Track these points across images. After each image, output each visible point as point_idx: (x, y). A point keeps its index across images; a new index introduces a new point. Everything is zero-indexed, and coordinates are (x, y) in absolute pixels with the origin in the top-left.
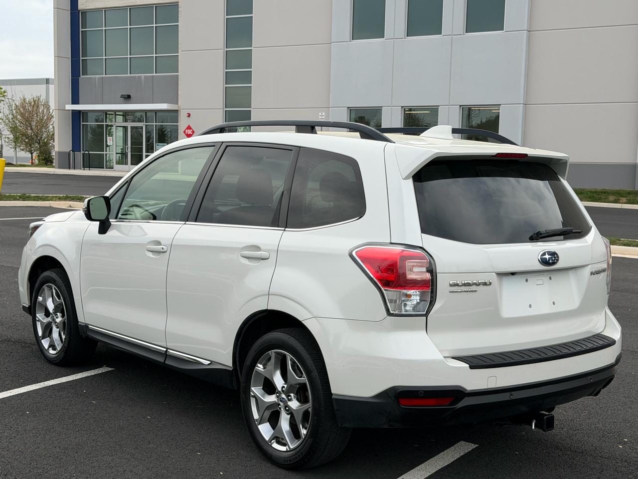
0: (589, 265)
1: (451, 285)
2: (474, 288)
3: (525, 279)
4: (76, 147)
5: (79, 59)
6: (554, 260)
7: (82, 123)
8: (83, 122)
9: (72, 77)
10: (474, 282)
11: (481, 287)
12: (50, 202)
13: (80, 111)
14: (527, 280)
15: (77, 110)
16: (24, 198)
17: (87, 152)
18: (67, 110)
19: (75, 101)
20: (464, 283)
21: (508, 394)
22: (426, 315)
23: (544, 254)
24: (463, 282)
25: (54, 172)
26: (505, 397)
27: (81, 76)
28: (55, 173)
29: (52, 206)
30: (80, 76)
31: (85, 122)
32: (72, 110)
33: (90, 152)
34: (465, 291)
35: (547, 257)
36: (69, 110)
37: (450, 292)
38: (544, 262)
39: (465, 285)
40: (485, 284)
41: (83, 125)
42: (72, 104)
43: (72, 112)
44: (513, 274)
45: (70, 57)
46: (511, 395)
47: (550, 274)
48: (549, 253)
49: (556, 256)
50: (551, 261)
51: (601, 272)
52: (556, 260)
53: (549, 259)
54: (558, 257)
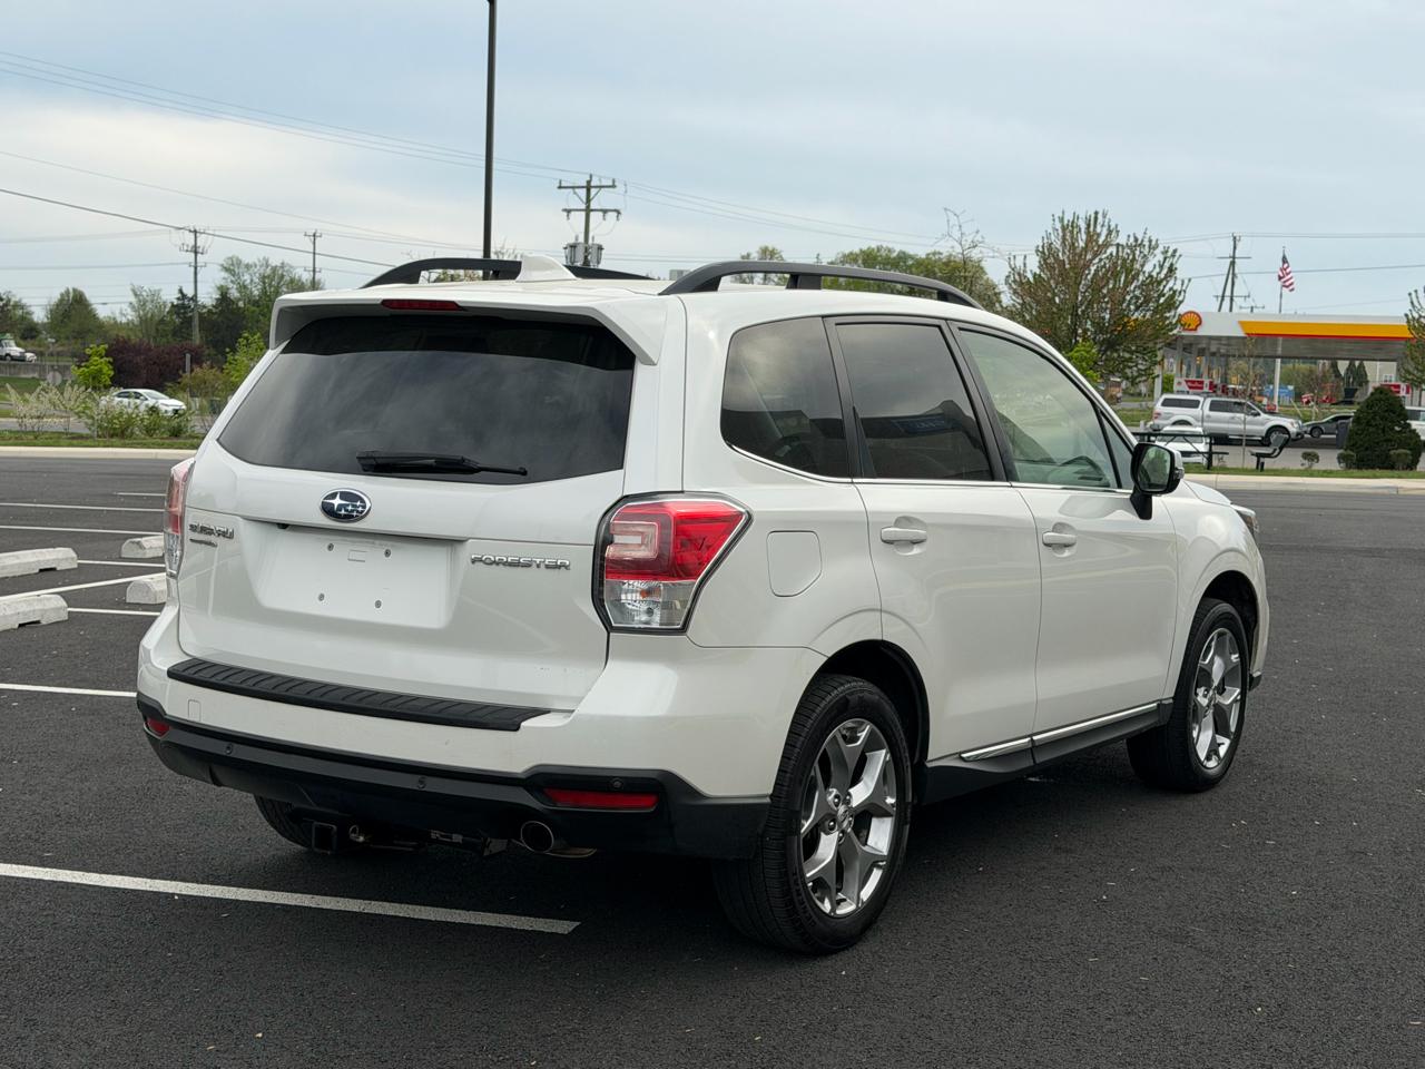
0: (467, 539)
1: (191, 529)
2: (212, 538)
3: (327, 545)
6: (352, 511)
10: (212, 527)
11: (221, 539)
14: (330, 547)
21: (226, 744)
22: (177, 577)
23: (333, 496)
24: (201, 526)
34: (204, 543)
35: (337, 502)
37: (191, 540)
38: (328, 510)
39: (202, 530)
40: (224, 534)
44: (284, 526)
46: (228, 748)
47: (388, 544)
48: (344, 496)
49: (358, 503)
50: (343, 512)
51: (528, 565)
52: (358, 512)
53: (340, 506)
54: (364, 507)
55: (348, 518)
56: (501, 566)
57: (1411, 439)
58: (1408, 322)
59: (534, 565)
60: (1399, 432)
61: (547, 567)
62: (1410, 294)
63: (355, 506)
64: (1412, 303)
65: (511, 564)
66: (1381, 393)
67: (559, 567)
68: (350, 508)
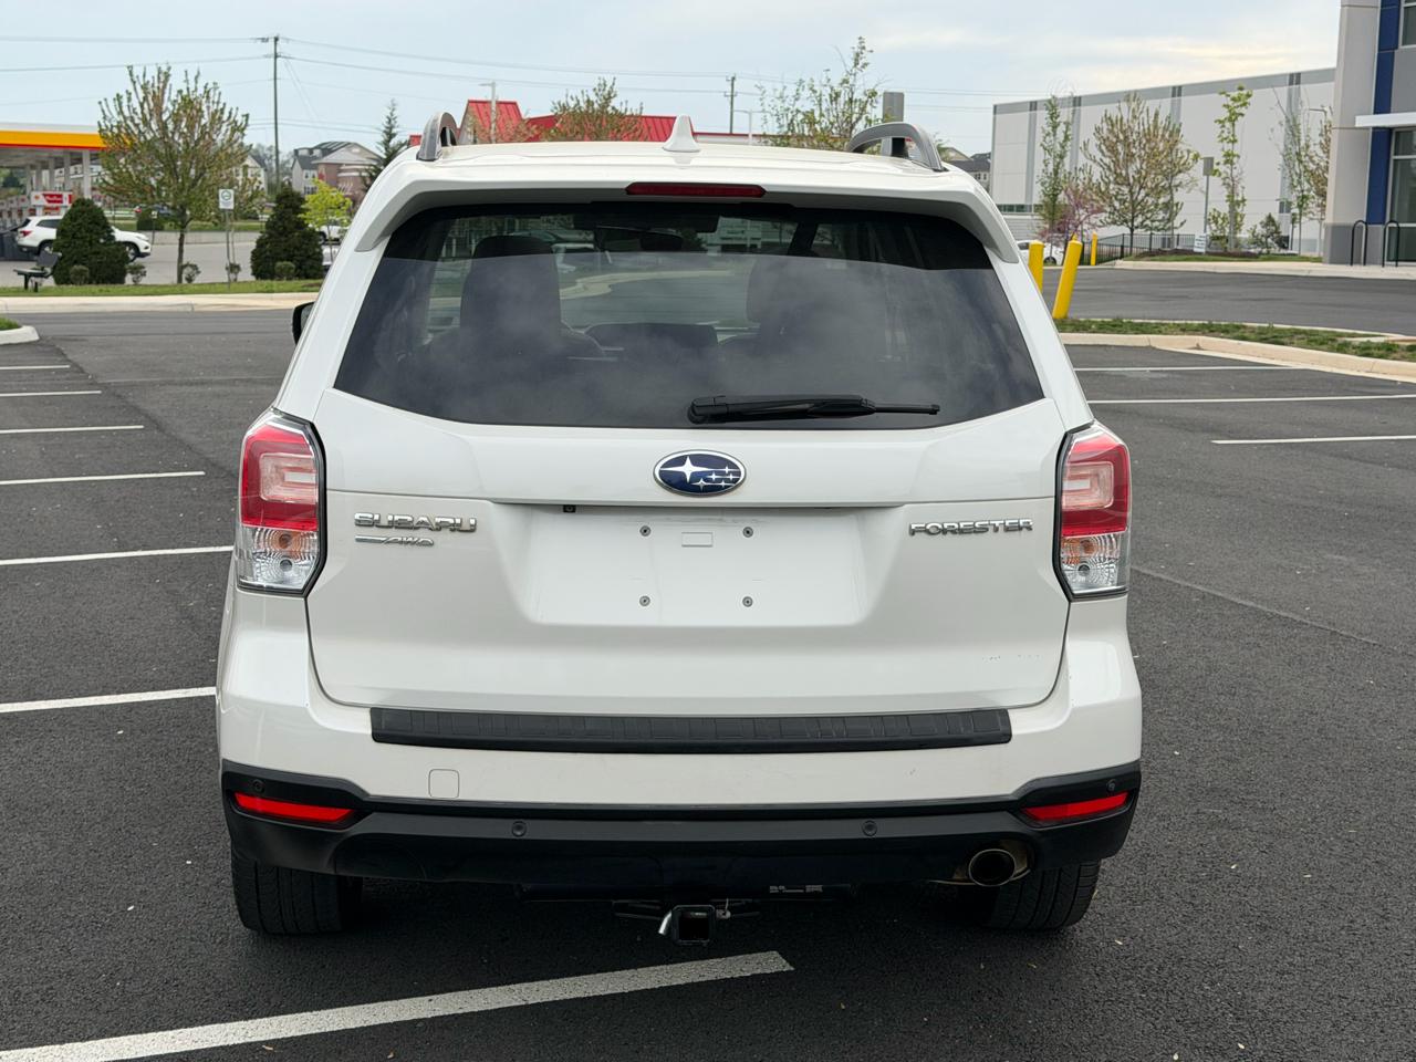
0: (901, 504)
1: (359, 523)
2: (423, 535)
4: (1375, 212)
5: (1399, 6)
6: (718, 480)
7: (1393, 157)
8: (1395, 154)
9: (1379, 50)
10: (422, 519)
11: (446, 534)
12: (1150, 336)
13: (1390, 130)
15: (1384, 128)
16: (1116, 327)
17: (1395, 225)
18: (1361, 128)
19: (1382, 106)
20: (392, 522)
21: (510, 823)
22: (305, 592)
23: (680, 461)
24: (390, 518)
25: (1310, 271)
26: (502, 830)
27: (1401, 47)
28: (1311, 274)
29: (1153, 345)
30: (1397, 48)
31: (1403, 154)
32: (1374, 128)
33: (1401, 225)
34: (395, 542)
35: (688, 469)
36: (1367, 128)
37: (358, 540)
38: (673, 482)
39: (393, 525)
40: (455, 528)
41: (1395, 160)
42: (1376, 112)
43: (1374, 133)
44: (569, 509)
45: (1379, 5)
46: (519, 828)
47: (748, 521)
48: (698, 460)
49: (727, 470)
50: (702, 483)
51: (984, 530)
52: (727, 481)
53: (696, 476)
54: (739, 474)
55: (713, 490)
56: (949, 534)
57: (118, 250)
58: (101, 131)
59: (991, 529)
60: (104, 244)
61: (1007, 529)
62: (100, 103)
63: (723, 473)
64: (103, 111)
65: (961, 531)
66: (83, 204)
67: (1020, 528)
68: (714, 477)
